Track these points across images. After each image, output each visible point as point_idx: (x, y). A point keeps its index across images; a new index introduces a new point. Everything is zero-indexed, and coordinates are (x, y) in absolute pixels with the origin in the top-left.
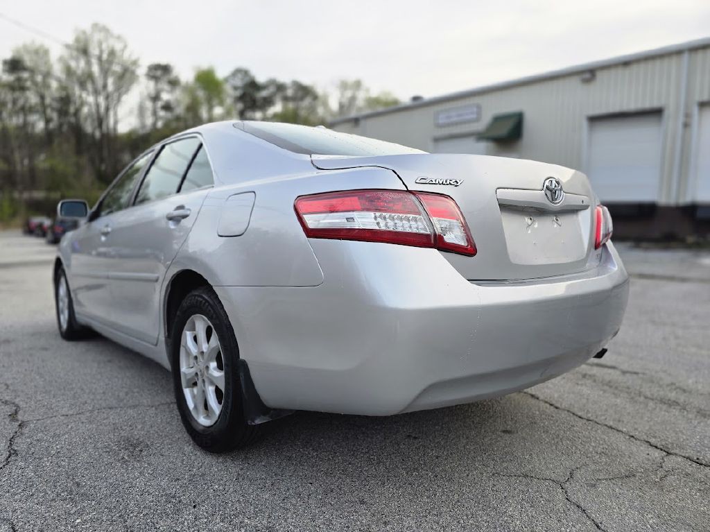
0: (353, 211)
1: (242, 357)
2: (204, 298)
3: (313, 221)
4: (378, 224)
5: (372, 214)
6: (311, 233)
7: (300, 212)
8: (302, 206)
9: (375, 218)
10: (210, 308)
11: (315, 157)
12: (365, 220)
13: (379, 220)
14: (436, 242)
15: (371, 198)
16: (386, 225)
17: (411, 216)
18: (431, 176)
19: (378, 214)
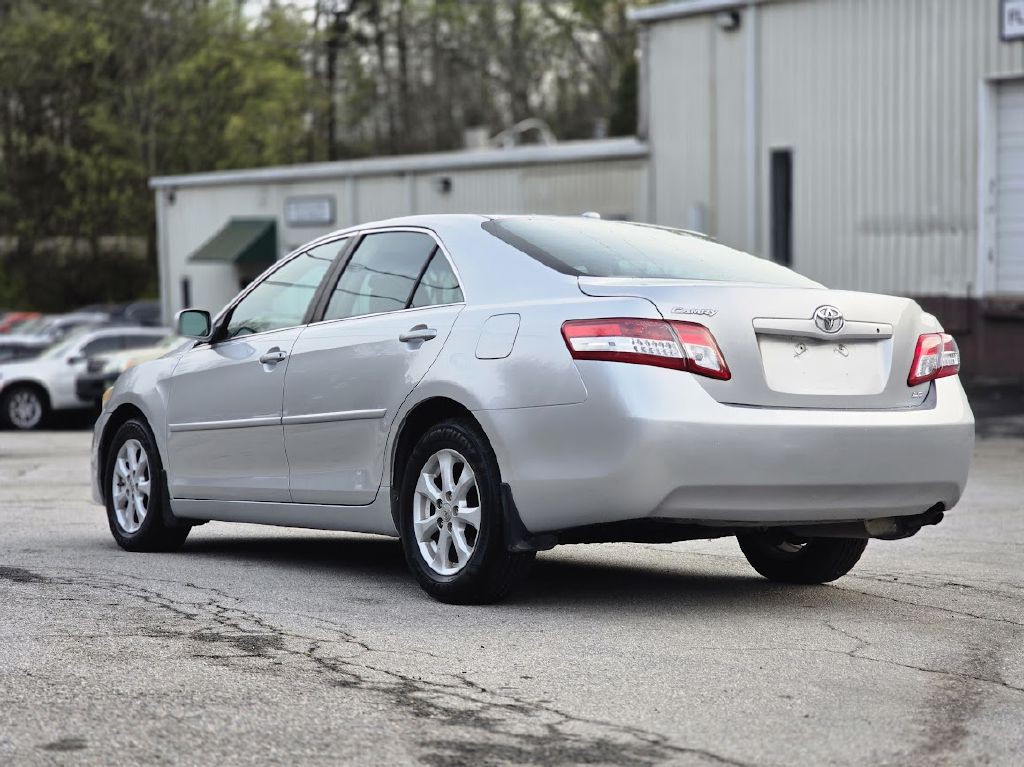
0: (614, 336)
1: (503, 481)
2: (455, 429)
3: (579, 344)
4: (635, 348)
5: (630, 339)
6: (578, 356)
7: (567, 335)
8: (569, 331)
9: (633, 343)
10: (463, 438)
11: (583, 280)
12: (624, 344)
13: (636, 344)
14: (687, 365)
15: (630, 325)
16: (643, 349)
17: (664, 342)
18: (687, 307)
19: (635, 339)
